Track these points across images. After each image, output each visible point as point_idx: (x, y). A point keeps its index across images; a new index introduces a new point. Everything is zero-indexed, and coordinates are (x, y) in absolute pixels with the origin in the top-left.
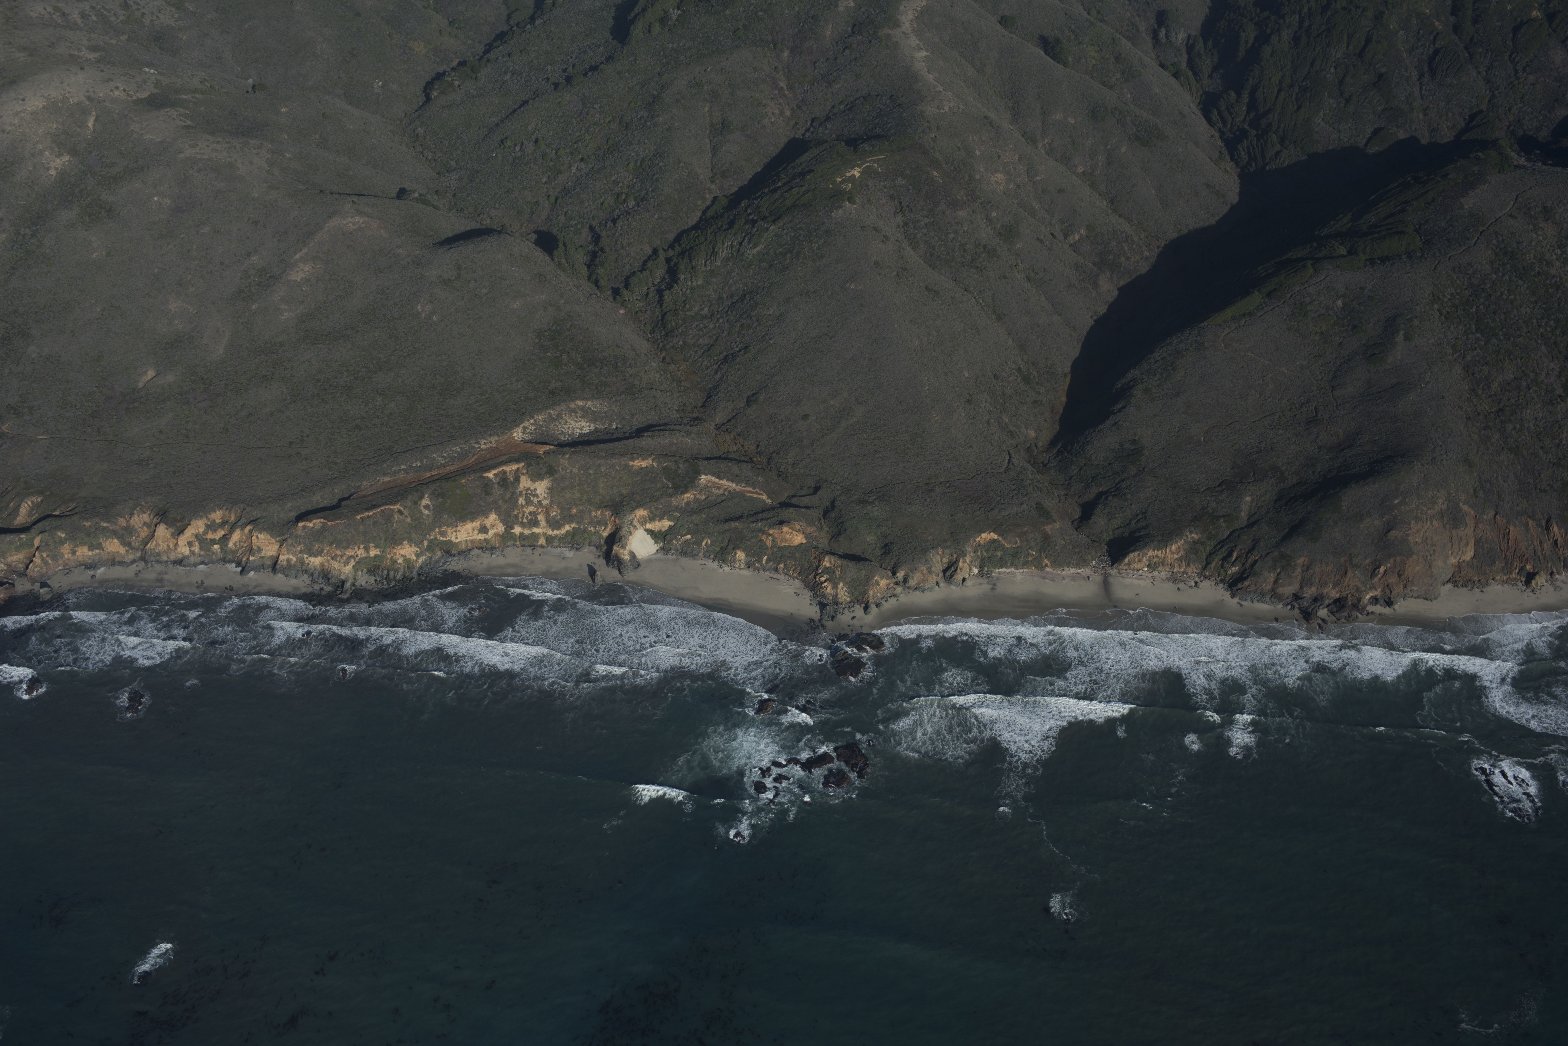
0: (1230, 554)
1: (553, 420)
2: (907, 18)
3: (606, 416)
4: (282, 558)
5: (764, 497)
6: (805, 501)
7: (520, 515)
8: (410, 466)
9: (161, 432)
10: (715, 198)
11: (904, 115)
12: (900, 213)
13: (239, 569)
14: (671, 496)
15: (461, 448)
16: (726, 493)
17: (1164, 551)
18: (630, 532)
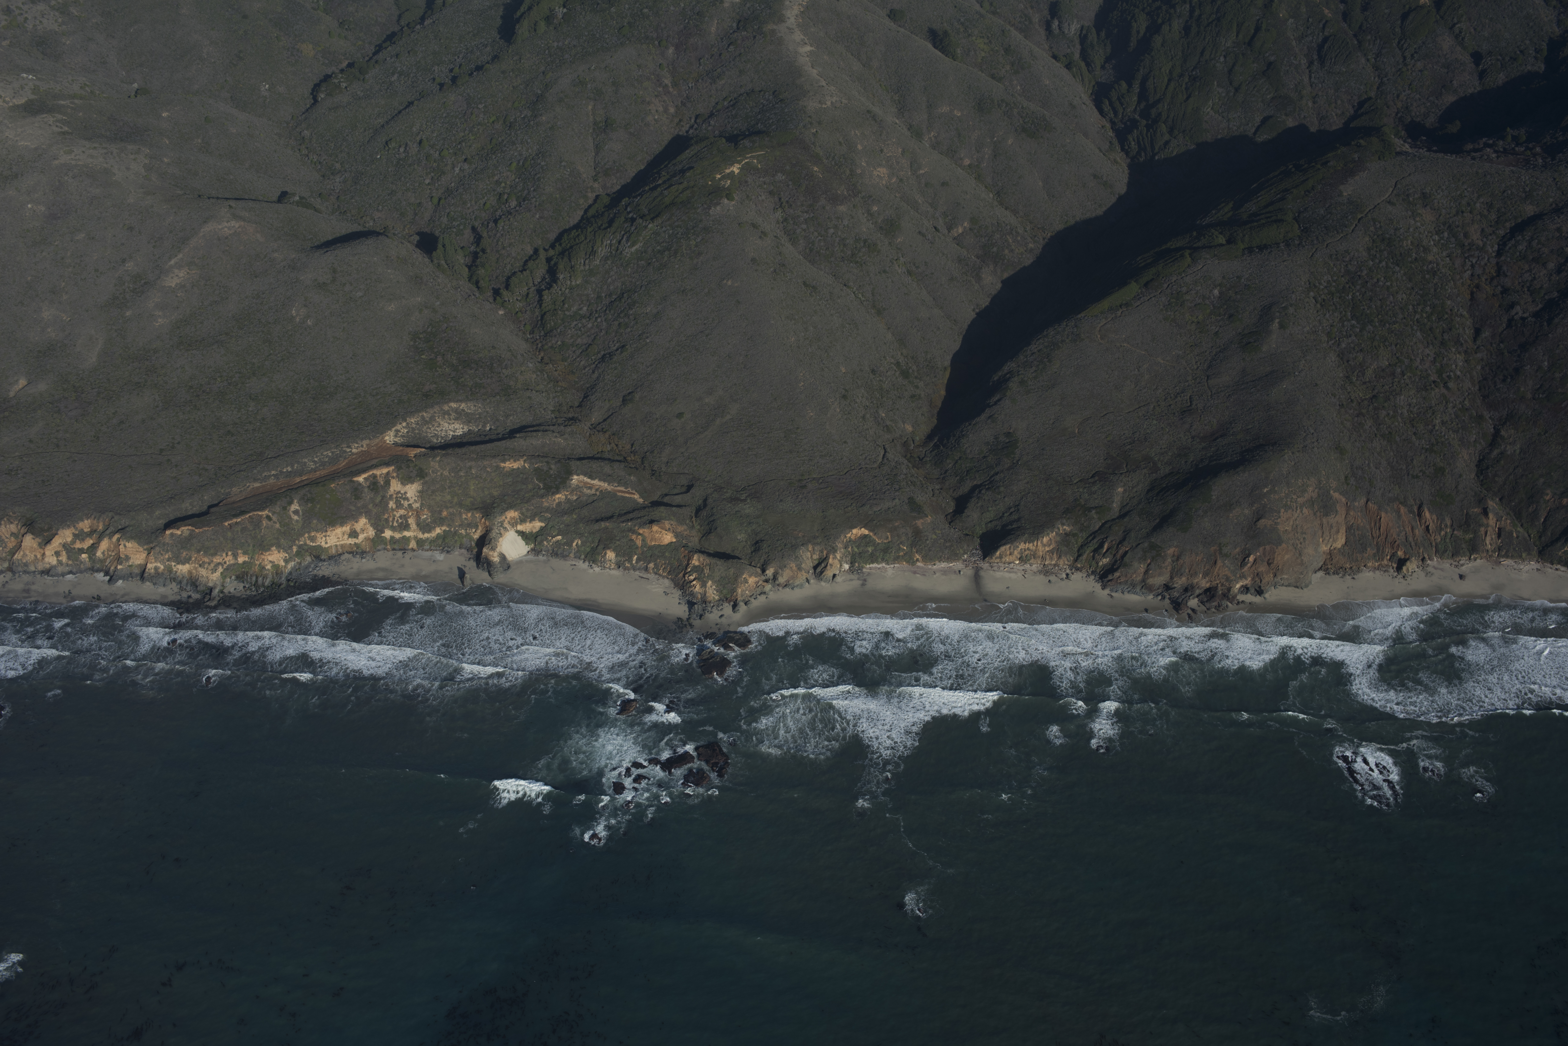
0: (1101, 546)
1: (426, 422)
2: (792, 13)
3: (480, 418)
4: (149, 566)
5: (636, 496)
6: (678, 499)
7: (391, 519)
8: (280, 471)
9: (31, 441)
10: (597, 197)
11: (786, 110)
12: (779, 209)
13: (108, 578)
14: (542, 496)
15: (332, 453)
16: (598, 493)
17: (1035, 543)
18: (501, 534)
